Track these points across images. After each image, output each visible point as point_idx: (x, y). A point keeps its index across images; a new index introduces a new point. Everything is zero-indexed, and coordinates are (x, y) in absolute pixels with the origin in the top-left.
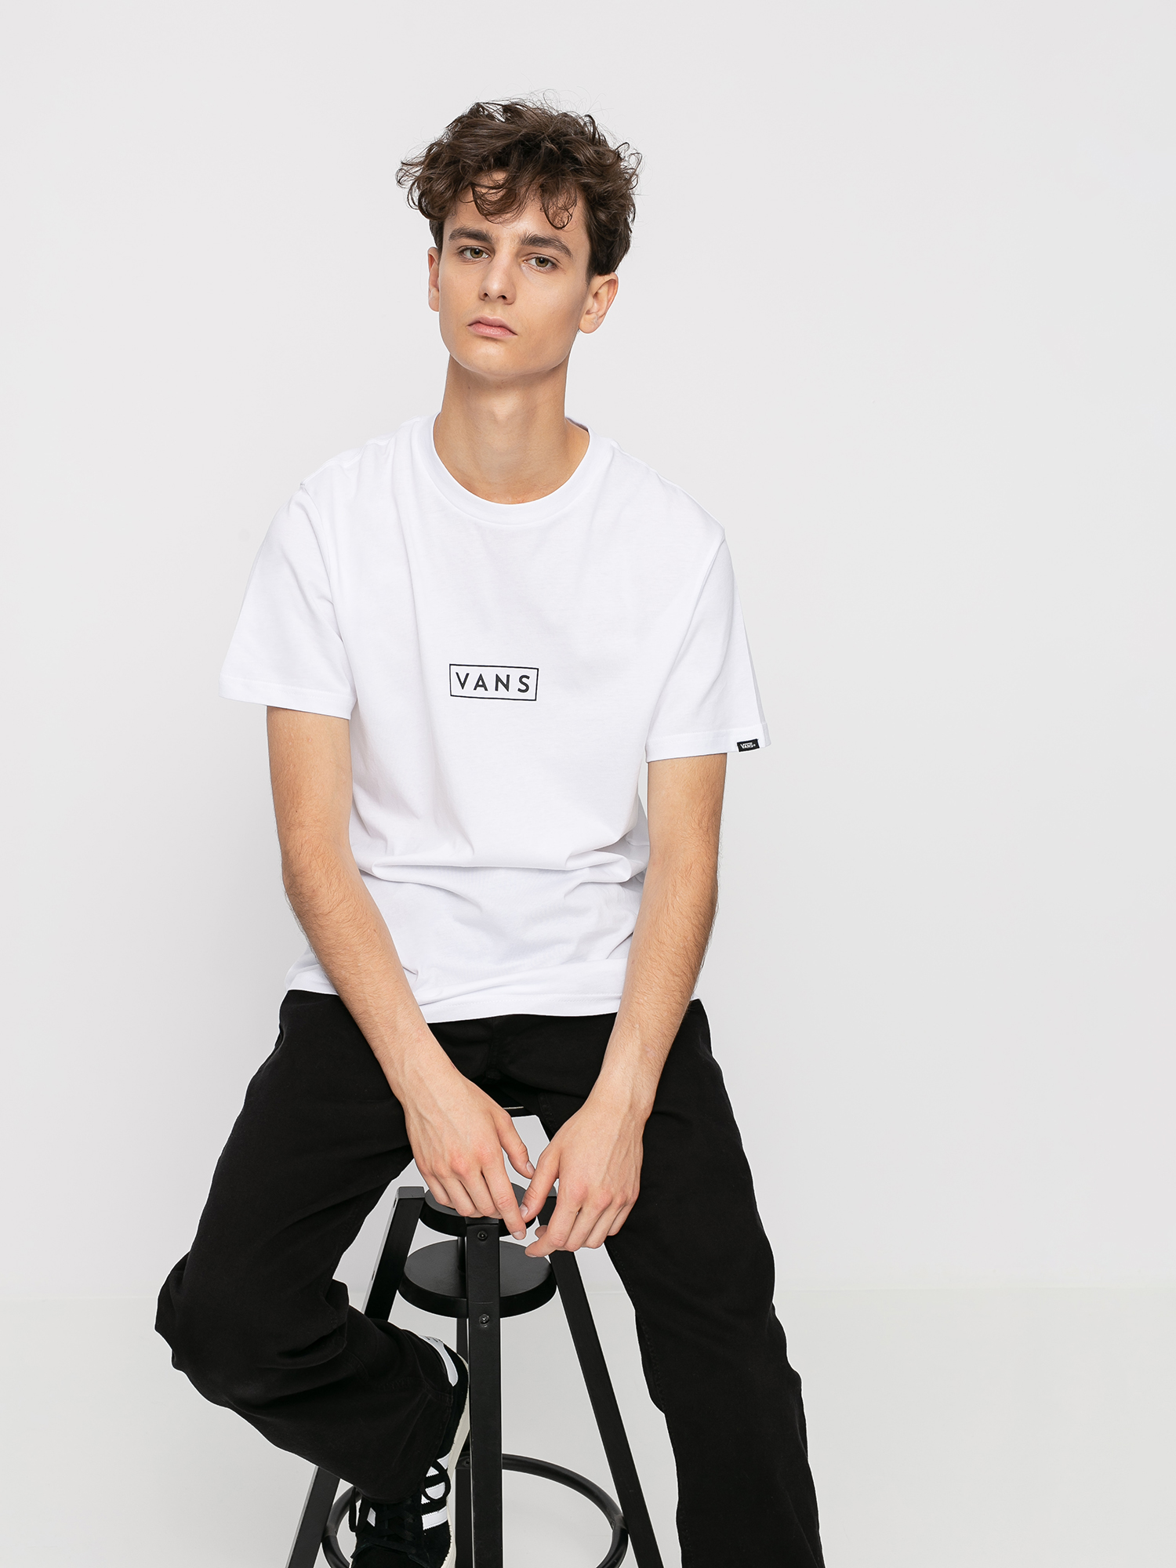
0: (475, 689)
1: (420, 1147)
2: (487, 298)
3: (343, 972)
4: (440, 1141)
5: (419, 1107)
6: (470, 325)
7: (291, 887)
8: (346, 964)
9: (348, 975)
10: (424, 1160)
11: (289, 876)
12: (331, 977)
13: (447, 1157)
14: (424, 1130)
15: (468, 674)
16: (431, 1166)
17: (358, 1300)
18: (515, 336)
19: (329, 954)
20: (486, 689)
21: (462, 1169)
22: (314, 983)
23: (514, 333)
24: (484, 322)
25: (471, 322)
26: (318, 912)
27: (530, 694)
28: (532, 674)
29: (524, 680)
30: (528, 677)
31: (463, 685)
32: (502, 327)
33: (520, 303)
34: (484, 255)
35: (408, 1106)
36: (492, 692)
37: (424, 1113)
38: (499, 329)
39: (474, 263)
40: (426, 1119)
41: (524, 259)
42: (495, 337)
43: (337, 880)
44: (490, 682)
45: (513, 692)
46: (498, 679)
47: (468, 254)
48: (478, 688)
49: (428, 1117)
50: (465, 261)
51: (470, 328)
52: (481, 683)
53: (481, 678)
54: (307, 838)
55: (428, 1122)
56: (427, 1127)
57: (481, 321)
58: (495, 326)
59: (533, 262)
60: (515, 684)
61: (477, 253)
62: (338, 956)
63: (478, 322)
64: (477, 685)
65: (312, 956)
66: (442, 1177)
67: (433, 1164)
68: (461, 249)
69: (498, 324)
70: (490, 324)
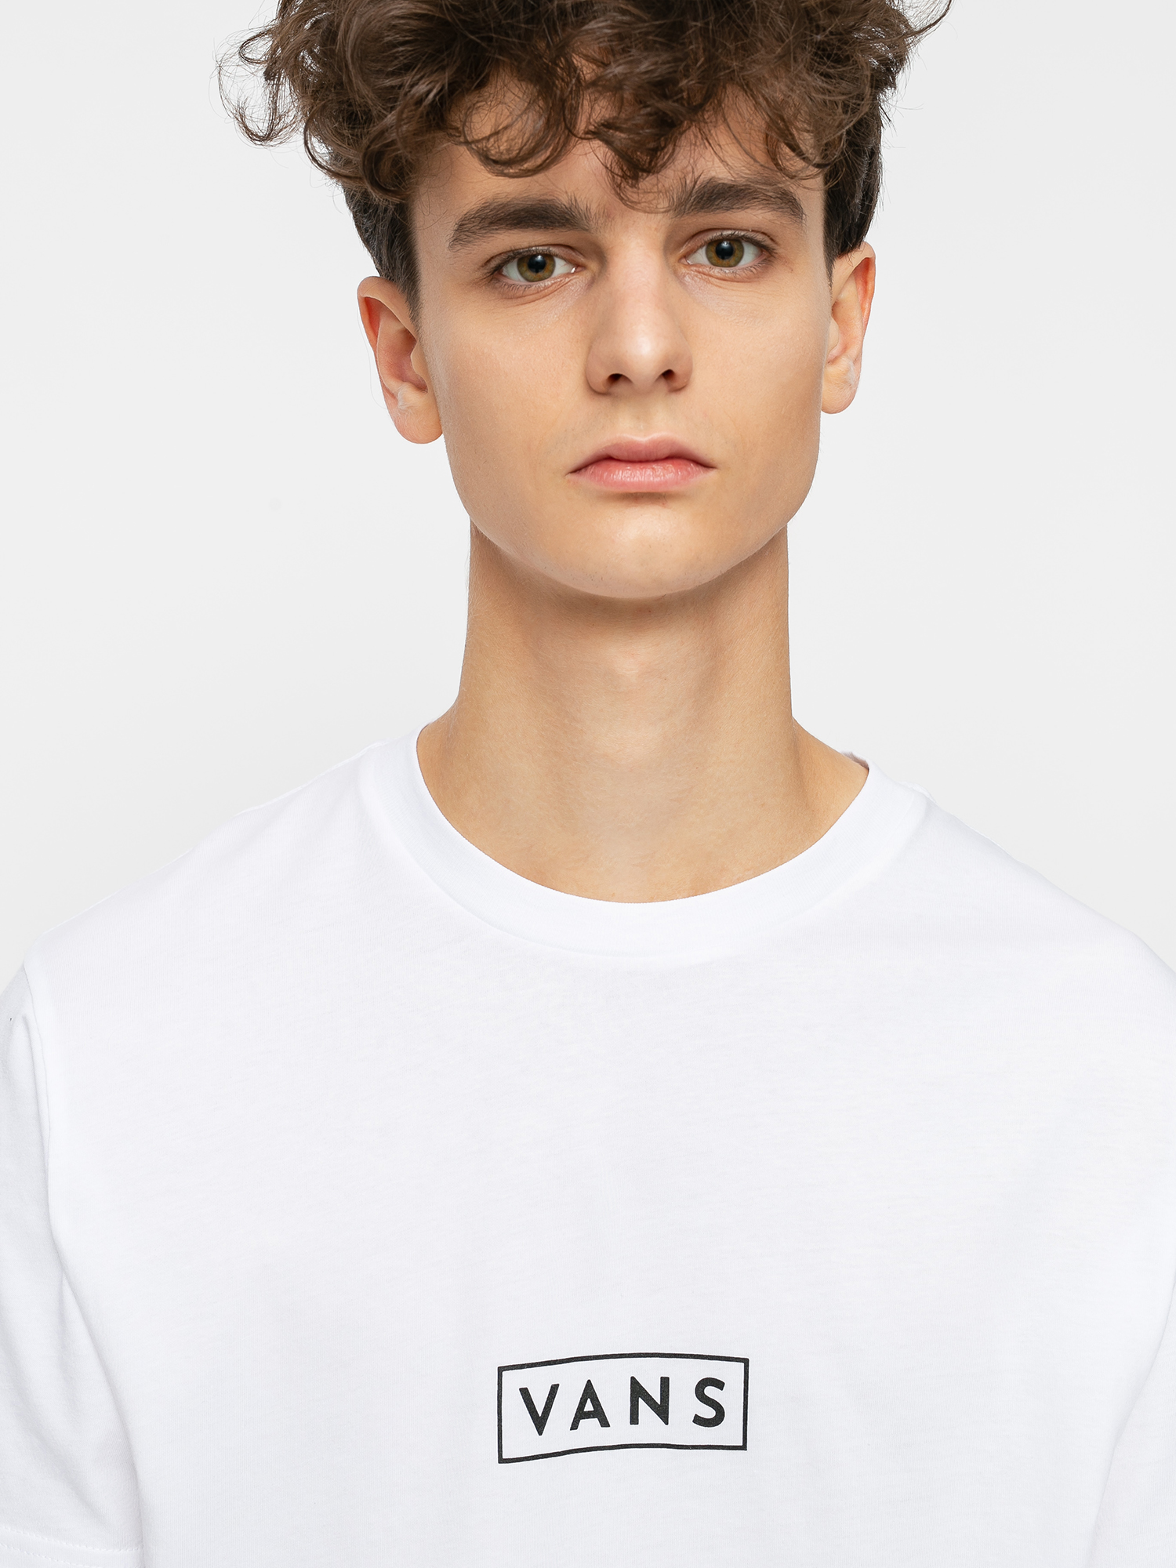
0: (574, 1426)
2: (620, 388)
6: (577, 470)
15: (554, 1387)
18: (712, 474)
20: (605, 1423)
23: (705, 465)
24: (624, 455)
25: (579, 460)
27: (728, 1431)
28: (731, 1374)
29: (710, 1391)
30: (720, 1385)
31: (540, 1422)
32: (678, 456)
33: (703, 379)
34: (560, 267)
36: (620, 1429)
38: (670, 466)
39: (543, 295)
41: (683, 250)
42: (661, 490)
44: (616, 1402)
45: (681, 1425)
46: (637, 1391)
47: (513, 272)
48: (583, 1422)
50: (513, 297)
51: (583, 479)
52: (590, 1407)
53: (589, 1392)
57: (615, 453)
58: (657, 460)
59: (701, 256)
60: (684, 1404)
61: (535, 265)
63: (606, 459)
64: (581, 1414)
68: (493, 264)
69: (666, 452)
70: (643, 456)
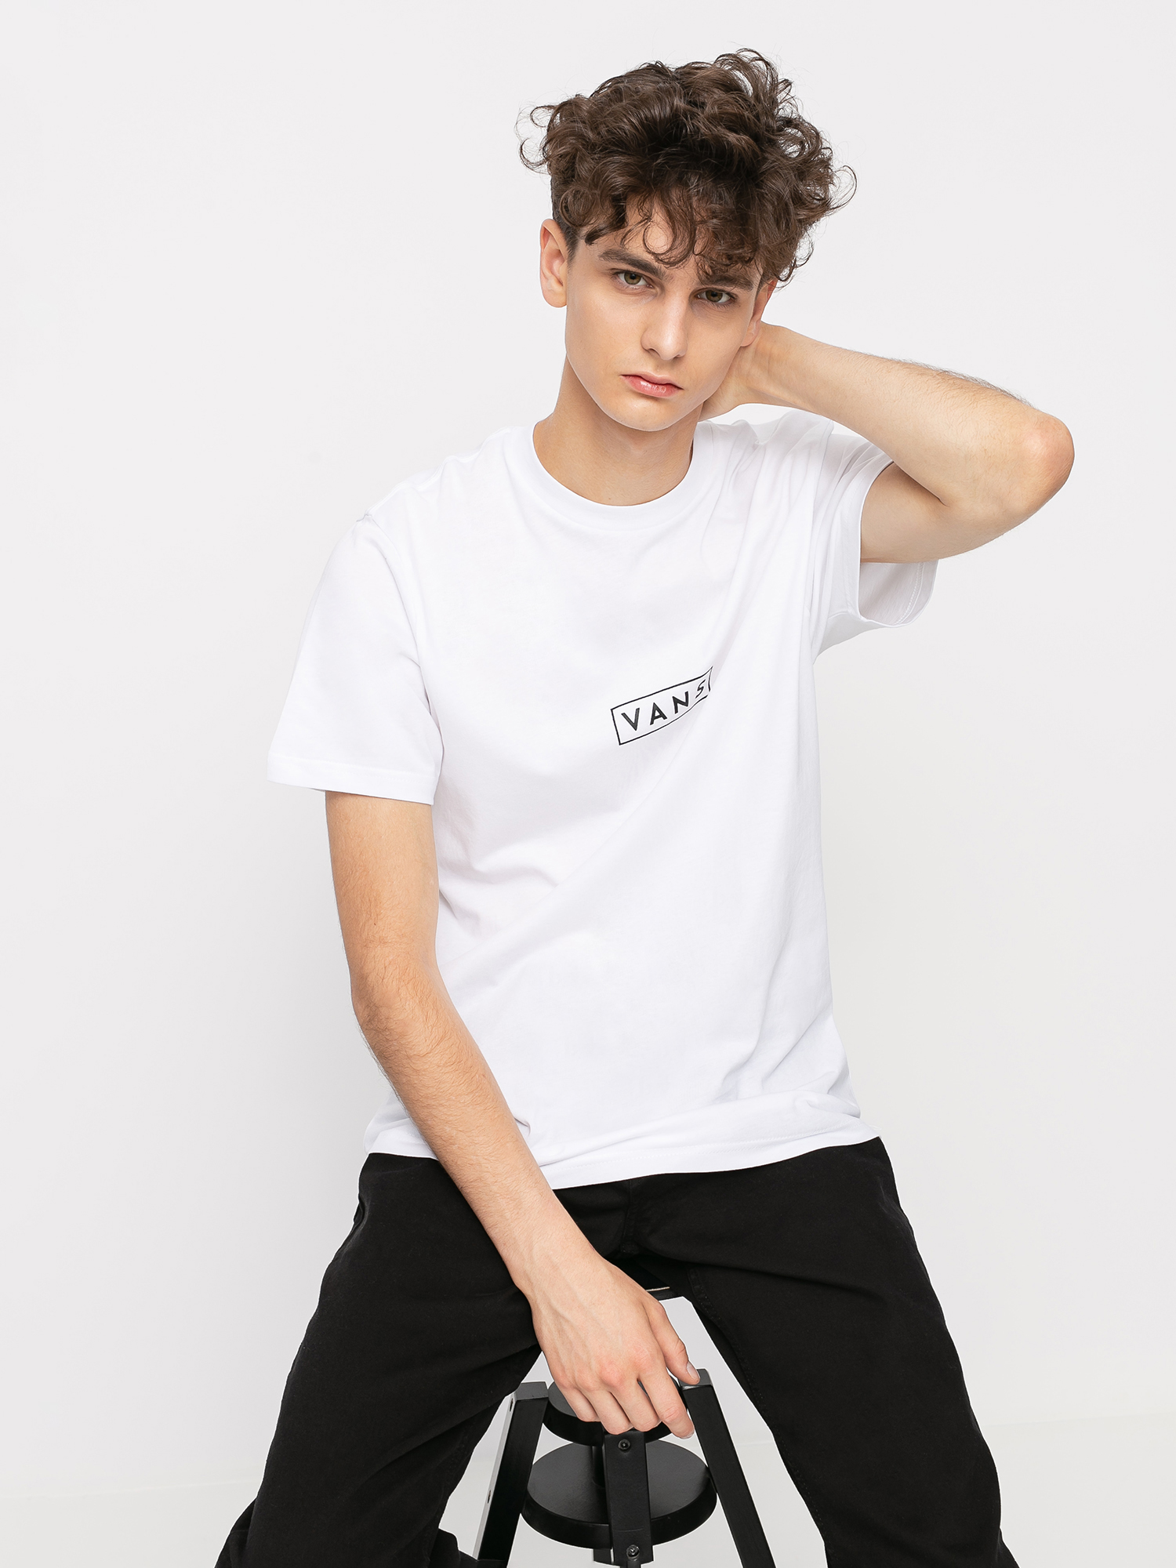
0: (652, 723)
1: (557, 1353)
2: (654, 354)
3: (448, 1129)
4: (585, 1346)
5: (554, 1303)
6: (625, 376)
7: (370, 1021)
8: (451, 1118)
9: (454, 1133)
10: (563, 1370)
11: (368, 1006)
12: (426, 1134)
13: (594, 1365)
14: (561, 1332)
15: (638, 710)
16: (574, 1378)
17: (469, 1544)
18: (680, 392)
19: (428, 1106)
20: (665, 718)
21: (614, 1378)
22: (404, 1143)
23: (679, 388)
24: (646, 378)
25: (627, 372)
26: (411, 1053)
31: (635, 726)
32: (669, 384)
35: (538, 1302)
36: (672, 717)
37: (560, 1310)
38: (665, 388)
40: (564, 1318)
42: (658, 396)
43: (435, 1012)
46: (675, 701)
47: (622, 278)
48: (655, 720)
49: (567, 1314)
50: (620, 289)
51: (625, 380)
52: (657, 713)
53: (655, 708)
54: (391, 958)
55: (567, 1321)
56: (566, 1327)
57: (643, 376)
58: (660, 384)
61: (632, 277)
62: (441, 1108)
63: (639, 377)
64: (654, 718)
65: (398, 1106)
66: (588, 1389)
67: (576, 1374)
68: (616, 271)
69: (665, 382)
70: (654, 381)
